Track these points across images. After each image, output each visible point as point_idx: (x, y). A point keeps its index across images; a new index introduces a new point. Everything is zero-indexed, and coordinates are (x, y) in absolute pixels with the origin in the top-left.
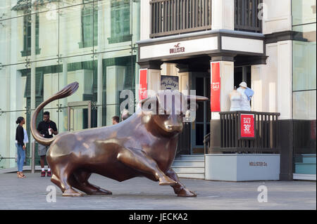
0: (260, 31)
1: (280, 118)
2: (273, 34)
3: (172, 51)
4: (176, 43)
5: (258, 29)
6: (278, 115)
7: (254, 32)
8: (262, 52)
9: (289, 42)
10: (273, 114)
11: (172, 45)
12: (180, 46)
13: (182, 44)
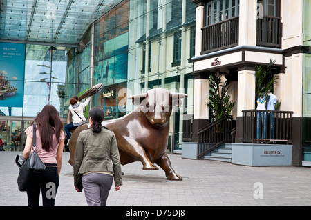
0: (280, 47)
1: (294, 116)
2: (289, 49)
3: (213, 64)
4: (215, 58)
5: (278, 45)
6: (292, 113)
7: (275, 47)
8: (281, 63)
9: (301, 54)
10: (287, 113)
11: (213, 60)
12: (218, 60)
13: (220, 58)
